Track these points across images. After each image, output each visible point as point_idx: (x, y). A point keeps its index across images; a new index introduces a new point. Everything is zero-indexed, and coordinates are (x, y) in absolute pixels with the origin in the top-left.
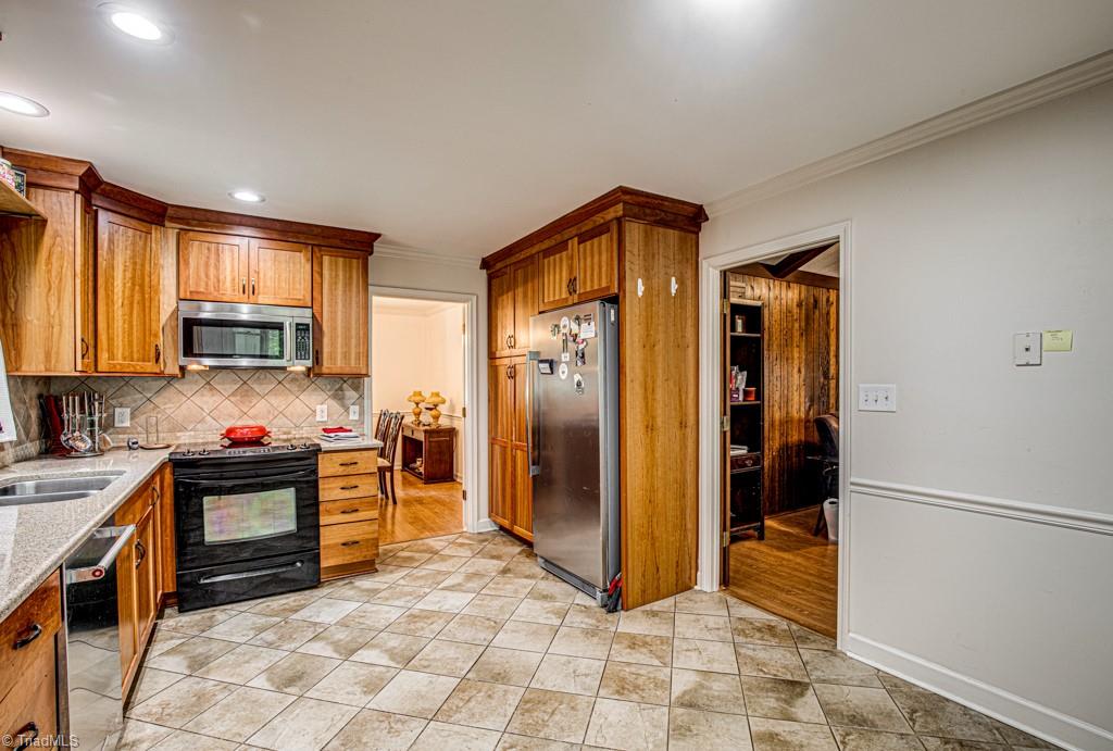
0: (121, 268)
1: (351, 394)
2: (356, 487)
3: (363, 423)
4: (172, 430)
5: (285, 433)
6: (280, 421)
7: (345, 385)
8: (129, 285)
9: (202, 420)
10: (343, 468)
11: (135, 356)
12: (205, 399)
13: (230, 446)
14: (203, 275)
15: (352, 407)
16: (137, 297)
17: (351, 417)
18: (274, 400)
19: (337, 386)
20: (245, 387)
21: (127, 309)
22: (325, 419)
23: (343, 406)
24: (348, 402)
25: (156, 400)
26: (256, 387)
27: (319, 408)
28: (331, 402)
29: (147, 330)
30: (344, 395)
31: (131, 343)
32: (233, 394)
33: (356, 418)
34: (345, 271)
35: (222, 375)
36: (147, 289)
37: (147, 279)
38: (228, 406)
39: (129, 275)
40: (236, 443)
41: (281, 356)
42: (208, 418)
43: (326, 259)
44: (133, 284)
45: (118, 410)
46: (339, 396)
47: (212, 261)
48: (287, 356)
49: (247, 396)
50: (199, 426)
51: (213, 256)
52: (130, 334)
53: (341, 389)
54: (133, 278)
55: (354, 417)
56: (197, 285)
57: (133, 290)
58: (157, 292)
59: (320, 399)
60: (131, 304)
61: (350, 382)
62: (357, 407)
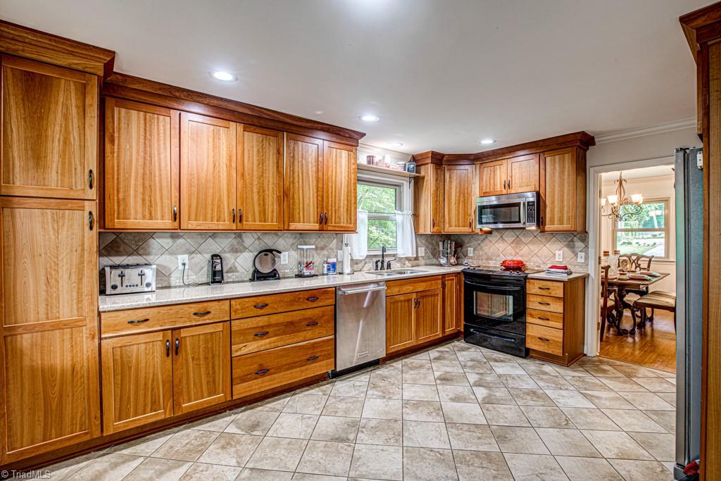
0: (454, 188)
1: (579, 245)
2: (548, 304)
3: (587, 265)
4: (487, 259)
5: (537, 267)
6: (535, 259)
7: (575, 238)
8: (458, 195)
9: (499, 256)
10: (541, 290)
11: (461, 225)
12: (500, 245)
13: (504, 270)
14: (488, 184)
15: (579, 253)
16: (462, 199)
17: (579, 260)
18: (532, 247)
19: (570, 239)
20: (518, 239)
21: (457, 205)
22: (561, 260)
23: (574, 252)
24: (577, 250)
25: (482, 245)
26: (523, 239)
27: (557, 253)
28: (566, 249)
29: (466, 214)
30: (574, 245)
31: (459, 220)
32: (512, 243)
33: (583, 261)
34: (560, 164)
35: (508, 232)
36: (466, 195)
37: (466, 191)
38: (510, 249)
39: (458, 190)
40: (508, 269)
41: (519, 222)
42: (501, 255)
43: (548, 159)
44: (460, 194)
45: (469, 248)
46: (571, 245)
47: (492, 176)
48: (522, 222)
49: (518, 244)
50: (497, 259)
51: (492, 173)
52: (458, 216)
53: (572, 241)
54: (460, 191)
55: (581, 260)
56: (486, 188)
57: (460, 196)
58: (471, 195)
59: (559, 247)
60: (459, 202)
61: (578, 236)
62: (584, 253)
